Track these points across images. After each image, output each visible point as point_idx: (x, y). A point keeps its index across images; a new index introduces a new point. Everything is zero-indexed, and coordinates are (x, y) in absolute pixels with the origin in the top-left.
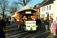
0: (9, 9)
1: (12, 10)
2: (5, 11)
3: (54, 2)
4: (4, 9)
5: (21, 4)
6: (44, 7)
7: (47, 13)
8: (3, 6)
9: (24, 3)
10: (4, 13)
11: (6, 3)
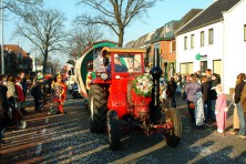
0: (65, 44)
1: (75, 45)
2: (49, 48)
3: (225, 14)
4: (47, 44)
5: (106, 23)
6: (188, 34)
7: (199, 57)
8: (43, 31)
9: (119, 21)
10: (46, 56)
11: (54, 22)
